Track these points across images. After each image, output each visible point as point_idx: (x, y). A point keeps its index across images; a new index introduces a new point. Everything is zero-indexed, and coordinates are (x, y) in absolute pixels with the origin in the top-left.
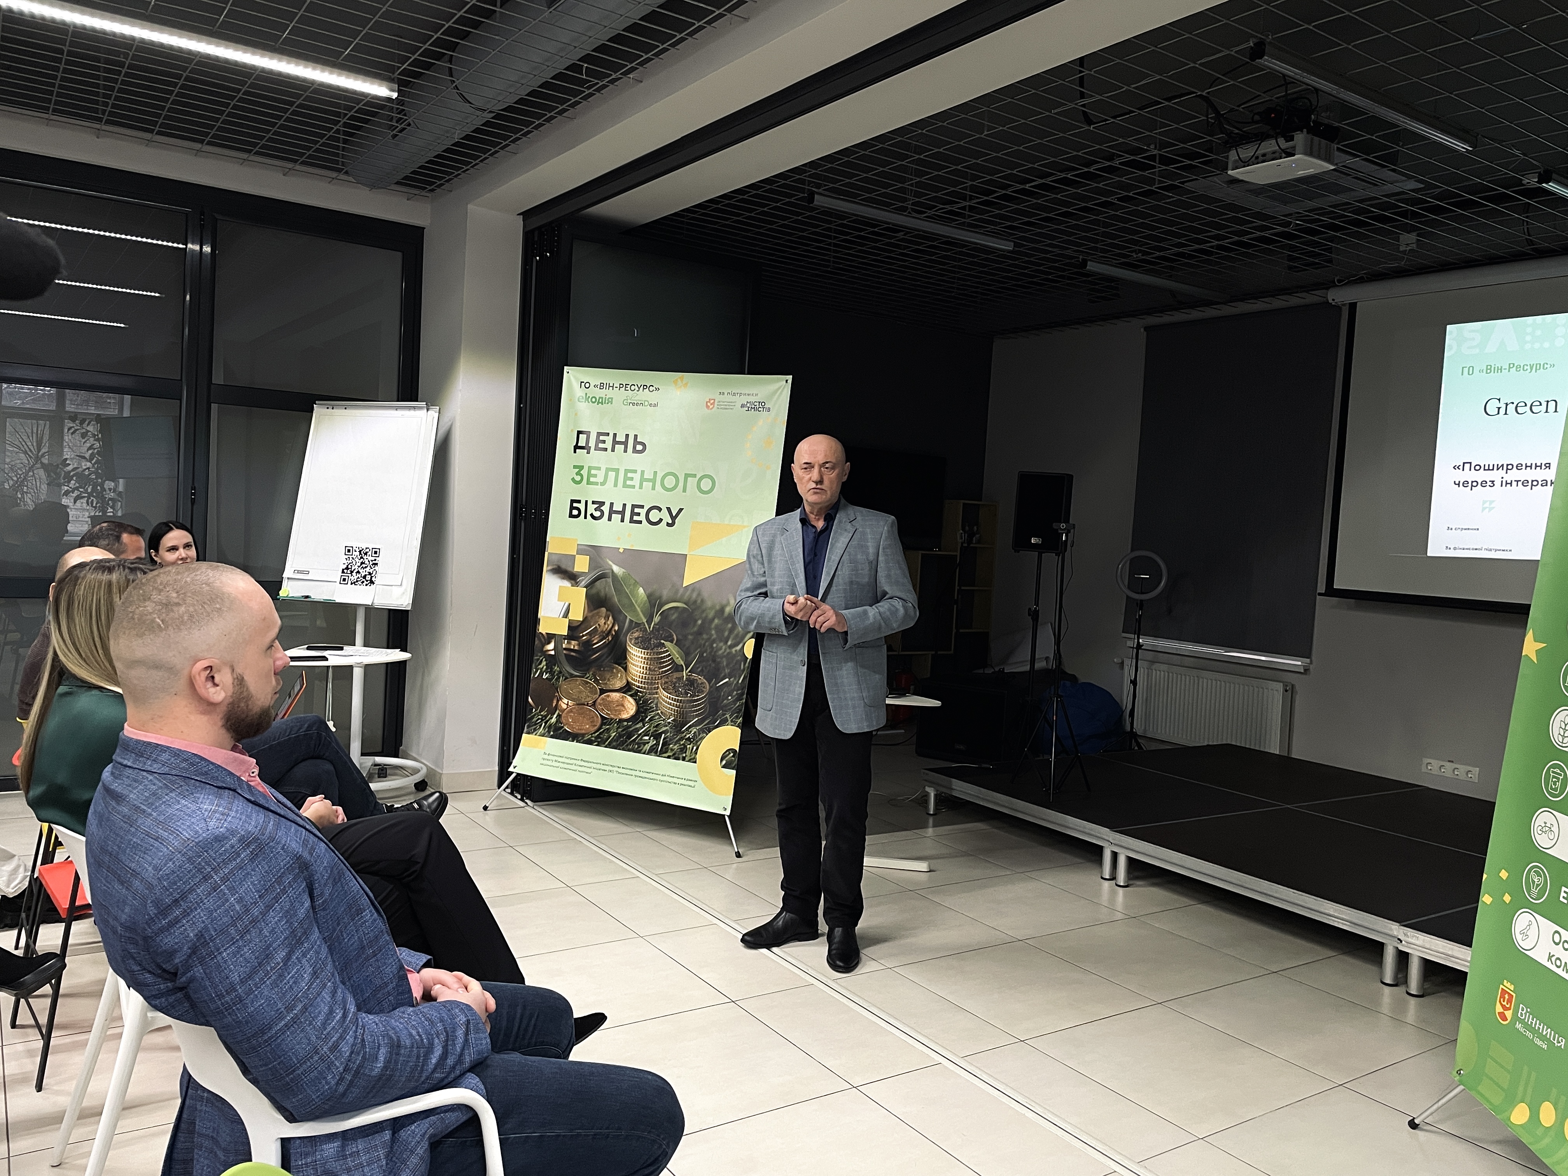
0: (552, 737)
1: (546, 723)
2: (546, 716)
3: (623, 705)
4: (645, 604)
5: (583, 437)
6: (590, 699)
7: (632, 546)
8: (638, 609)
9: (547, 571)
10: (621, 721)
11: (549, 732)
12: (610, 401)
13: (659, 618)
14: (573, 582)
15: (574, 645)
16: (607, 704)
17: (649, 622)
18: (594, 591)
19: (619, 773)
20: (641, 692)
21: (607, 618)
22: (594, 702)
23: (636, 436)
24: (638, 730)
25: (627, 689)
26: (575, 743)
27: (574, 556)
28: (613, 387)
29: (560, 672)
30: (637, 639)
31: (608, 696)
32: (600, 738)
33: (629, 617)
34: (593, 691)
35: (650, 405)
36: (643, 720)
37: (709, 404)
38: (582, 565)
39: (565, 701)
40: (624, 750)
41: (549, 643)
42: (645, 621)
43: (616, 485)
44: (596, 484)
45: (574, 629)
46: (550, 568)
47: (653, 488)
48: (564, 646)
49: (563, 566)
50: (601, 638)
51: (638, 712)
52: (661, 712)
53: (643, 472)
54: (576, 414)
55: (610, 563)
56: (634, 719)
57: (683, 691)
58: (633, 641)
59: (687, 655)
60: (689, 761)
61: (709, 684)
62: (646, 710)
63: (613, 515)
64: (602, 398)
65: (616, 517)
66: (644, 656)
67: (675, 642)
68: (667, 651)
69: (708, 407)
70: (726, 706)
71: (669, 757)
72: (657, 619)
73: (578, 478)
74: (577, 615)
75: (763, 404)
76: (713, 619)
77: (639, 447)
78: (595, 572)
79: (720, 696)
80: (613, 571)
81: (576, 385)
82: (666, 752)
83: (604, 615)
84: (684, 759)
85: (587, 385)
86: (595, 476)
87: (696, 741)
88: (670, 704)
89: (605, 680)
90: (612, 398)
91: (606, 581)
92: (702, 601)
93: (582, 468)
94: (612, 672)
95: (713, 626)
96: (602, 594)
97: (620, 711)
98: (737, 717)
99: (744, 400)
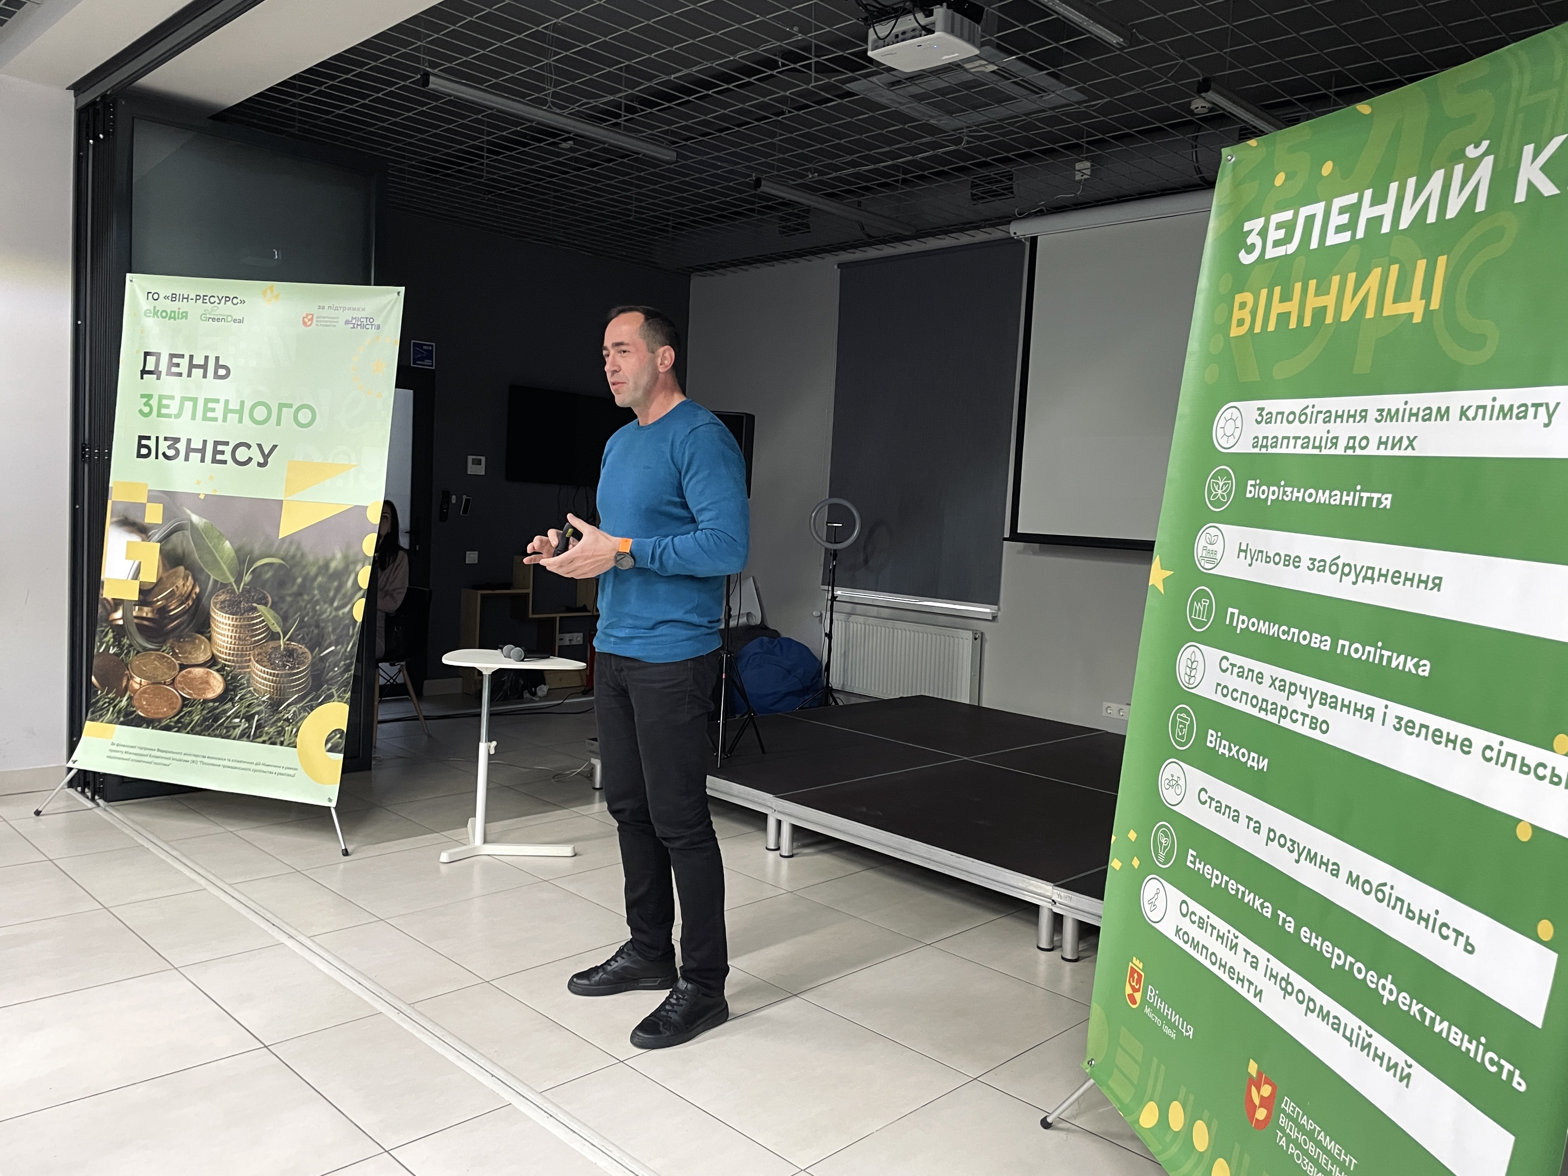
0: (122, 723)
1: (114, 707)
2: (114, 699)
3: (207, 682)
4: (232, 560)
5: (151, 360)
6: (167, 676)
7: (215, 490)
8: (225, 567)
9: (112, 523)
10: (206, 701)
11: (118, 718)
12: (185, 315)
13: (251, 576)
14: (144, 536)
15: (147, 612)
16: (189, 683)
17: (238, 581)
18: (169, 546)
19: (204, 763)
20: (229, 666)
21: (186, 578)
22: (173, 680)
23: (217, 358)
24: (225, 711)
25: (212, 662)
26: (150, 730)
27: (145, 504)
28: (187, 298)
29: (131, 645)
30: (222, 602)
31: (190, 672)
32: (181, 722)
33: (212, 577)
34: (171, 666)
35: (235, 321)
36: (232, 700)
37: (306, 320)
38: (154, 515)
39: (138, 679)
40: (209, 735)
41: (116, 610)
42: (232, 580)
43: (193, 417)
44: (169, 416)
45: (146, 593)
46: (115, 519)
47: (240, 421)
48: (135, 614)
49: (132, 517)
50: (179, 602)
51: (226, 691)
52: (254, 690)
53: (227, 402)
54: (142, 332)
55: (188, 511)
56: (222, 698)
57: (280, 663)
58: (218, 606)
59: (285, 619)
60: (288, 745)
61: (312, 652)
62: (236, 687)
63: (191, 454)
64: (175, 312)
65: (195, 457)
66: (232, 623)
67: (269, 605)
68: (260, 616)
69: (305, 323)
70: (332, 678)
71: (264, 742)
72: (247, 578)
73: (146, 410)
74: (150, 576)
75: (371, 320)
76: (316, 576)
77: (222, 372)
78: (168, 525)
79: (324, 668)
80: (191, 522)
81: (142, 297)
82: (260, 736)
83: (182, 575)
84: (282, 744)
85: (156, 296)
86: (167, 407)
87: (296, 721)
88: (265, 679)
89: (185, 653)
90: (186, 313)
91: (184, 535)
92: (303, 555)
93: (150, 397)
94: (194, 644)
95: (316, 584)
96: (180, 550)
97: (204, 690)
98: (345, 691)
99: (348, 315)
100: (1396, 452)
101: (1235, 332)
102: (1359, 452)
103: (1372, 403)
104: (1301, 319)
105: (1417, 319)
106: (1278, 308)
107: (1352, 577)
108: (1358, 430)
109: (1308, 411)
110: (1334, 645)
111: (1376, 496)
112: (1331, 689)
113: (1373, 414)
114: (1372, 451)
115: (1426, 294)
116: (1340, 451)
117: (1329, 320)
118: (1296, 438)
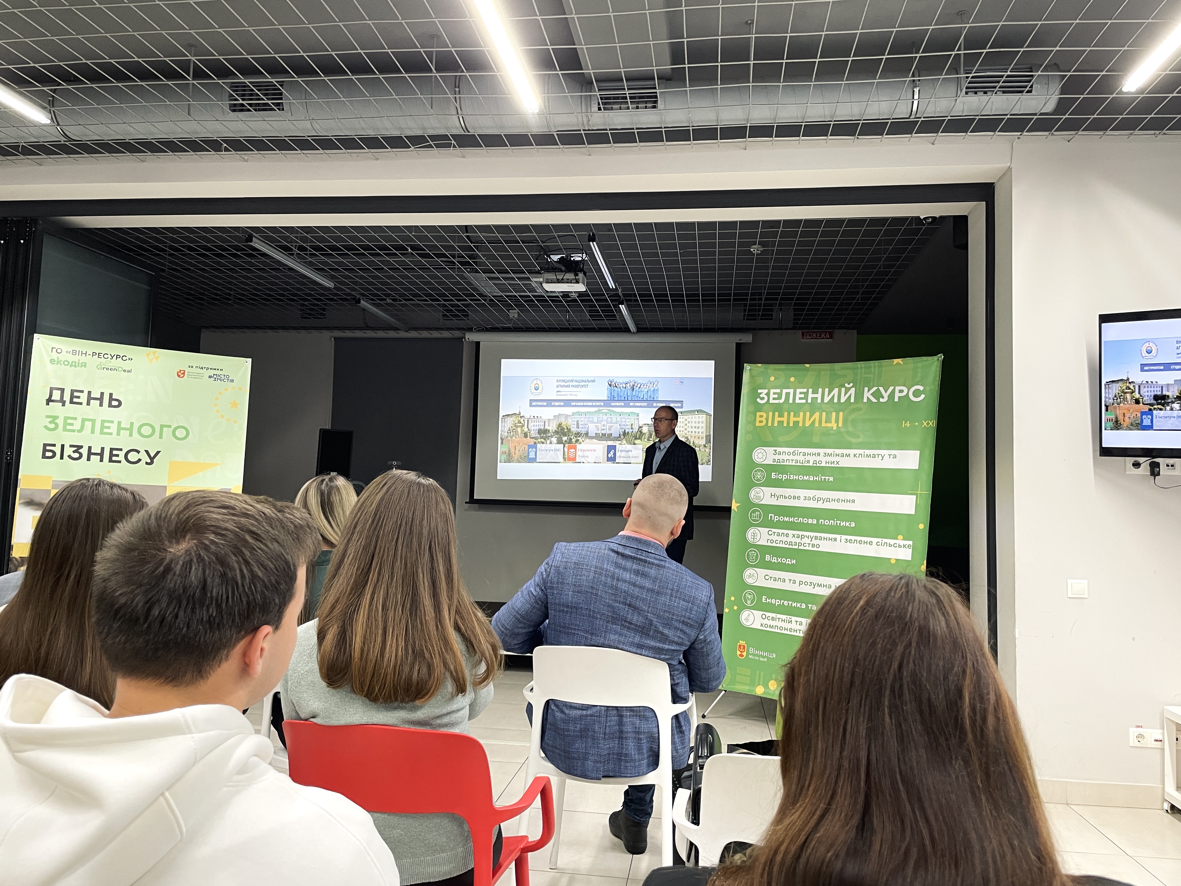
5: (56, 393)
9: (21, 505)
12: (84, 365)
23: (110, 394)
28: (85, 354)
35: (125, 371)
37: (179, 374)
43: (93, 433)
44: (72, 431)
46: (24, 502)
47: (131, 435)
53: (119, 423)
54: (47, 374)
63: (92, 456)
64: (75, 362)
65: (95, 458)
69: (178, 376)
73: (52, 426)
75: (227, 377)
77: (115, 403)
81: (47, 350)
85: (59, 351)
86: (71, 424)
90: (85, 363)
99: (211, 373)
100: (832, 465)
101: (758, 424)
102: (818, 465)
103: (822, 451)
104: (788, 423)
105: (835, 428)
106: (777, 419)
107: (822, 501)
108: (818, 459)
109: (796, 452)
110: (818, 521)
111: (827, 478)
112: (818, 535)
113: (822, 454)
114: (823, 464)
115: (837, 421)
116: (811, 464)
117: (801, 425)
118: (792, 460)
